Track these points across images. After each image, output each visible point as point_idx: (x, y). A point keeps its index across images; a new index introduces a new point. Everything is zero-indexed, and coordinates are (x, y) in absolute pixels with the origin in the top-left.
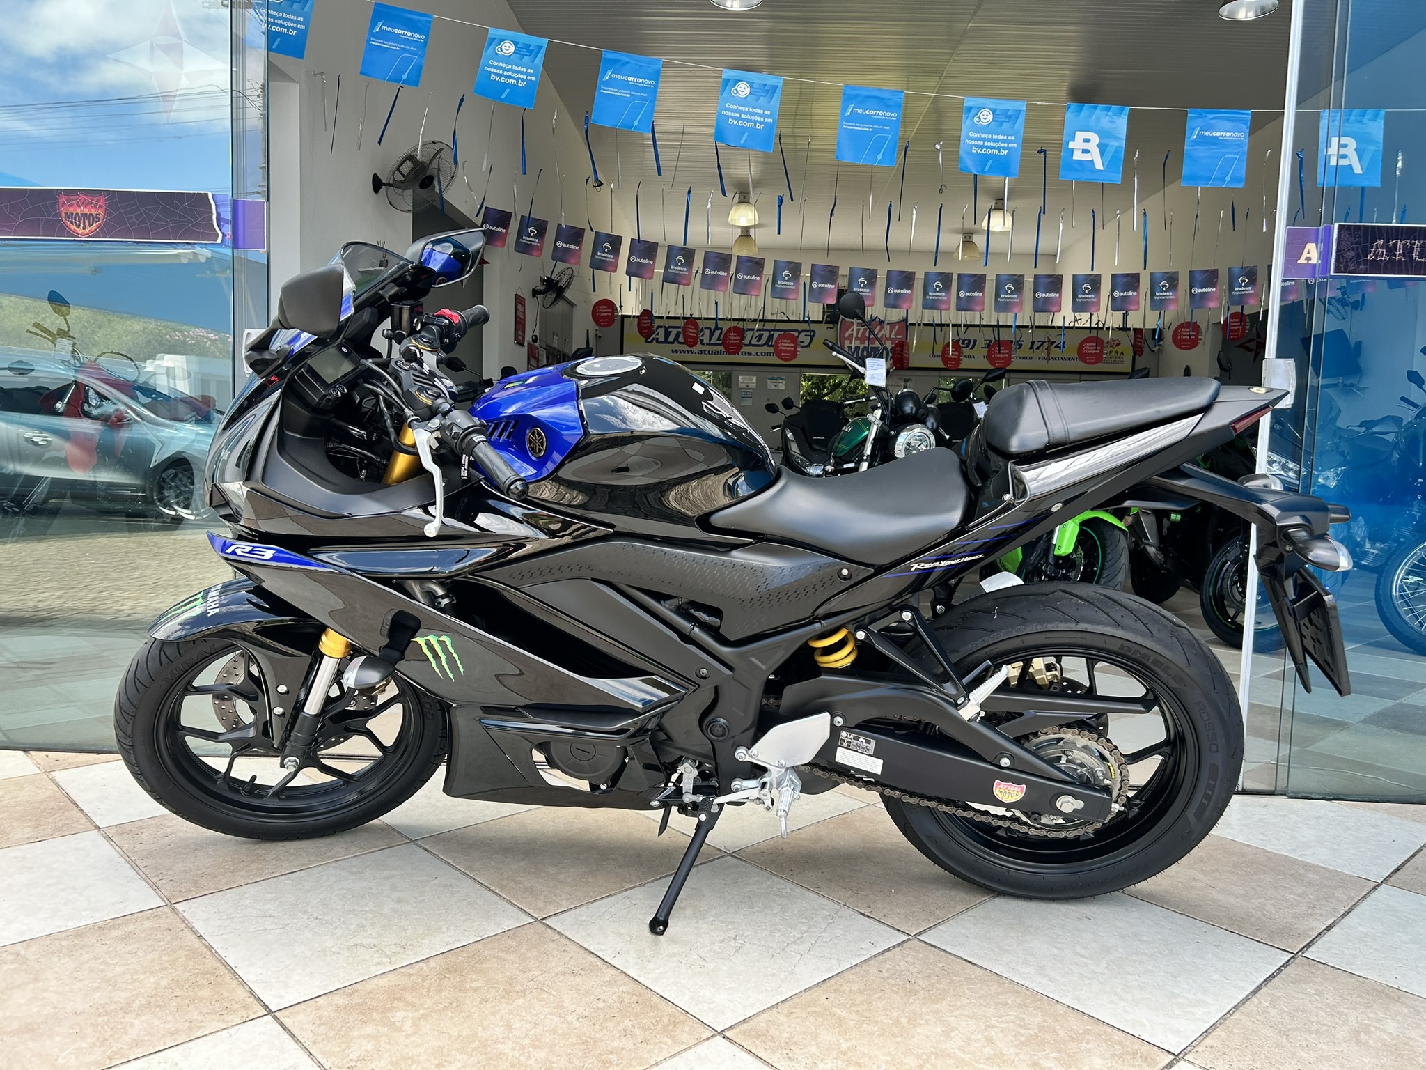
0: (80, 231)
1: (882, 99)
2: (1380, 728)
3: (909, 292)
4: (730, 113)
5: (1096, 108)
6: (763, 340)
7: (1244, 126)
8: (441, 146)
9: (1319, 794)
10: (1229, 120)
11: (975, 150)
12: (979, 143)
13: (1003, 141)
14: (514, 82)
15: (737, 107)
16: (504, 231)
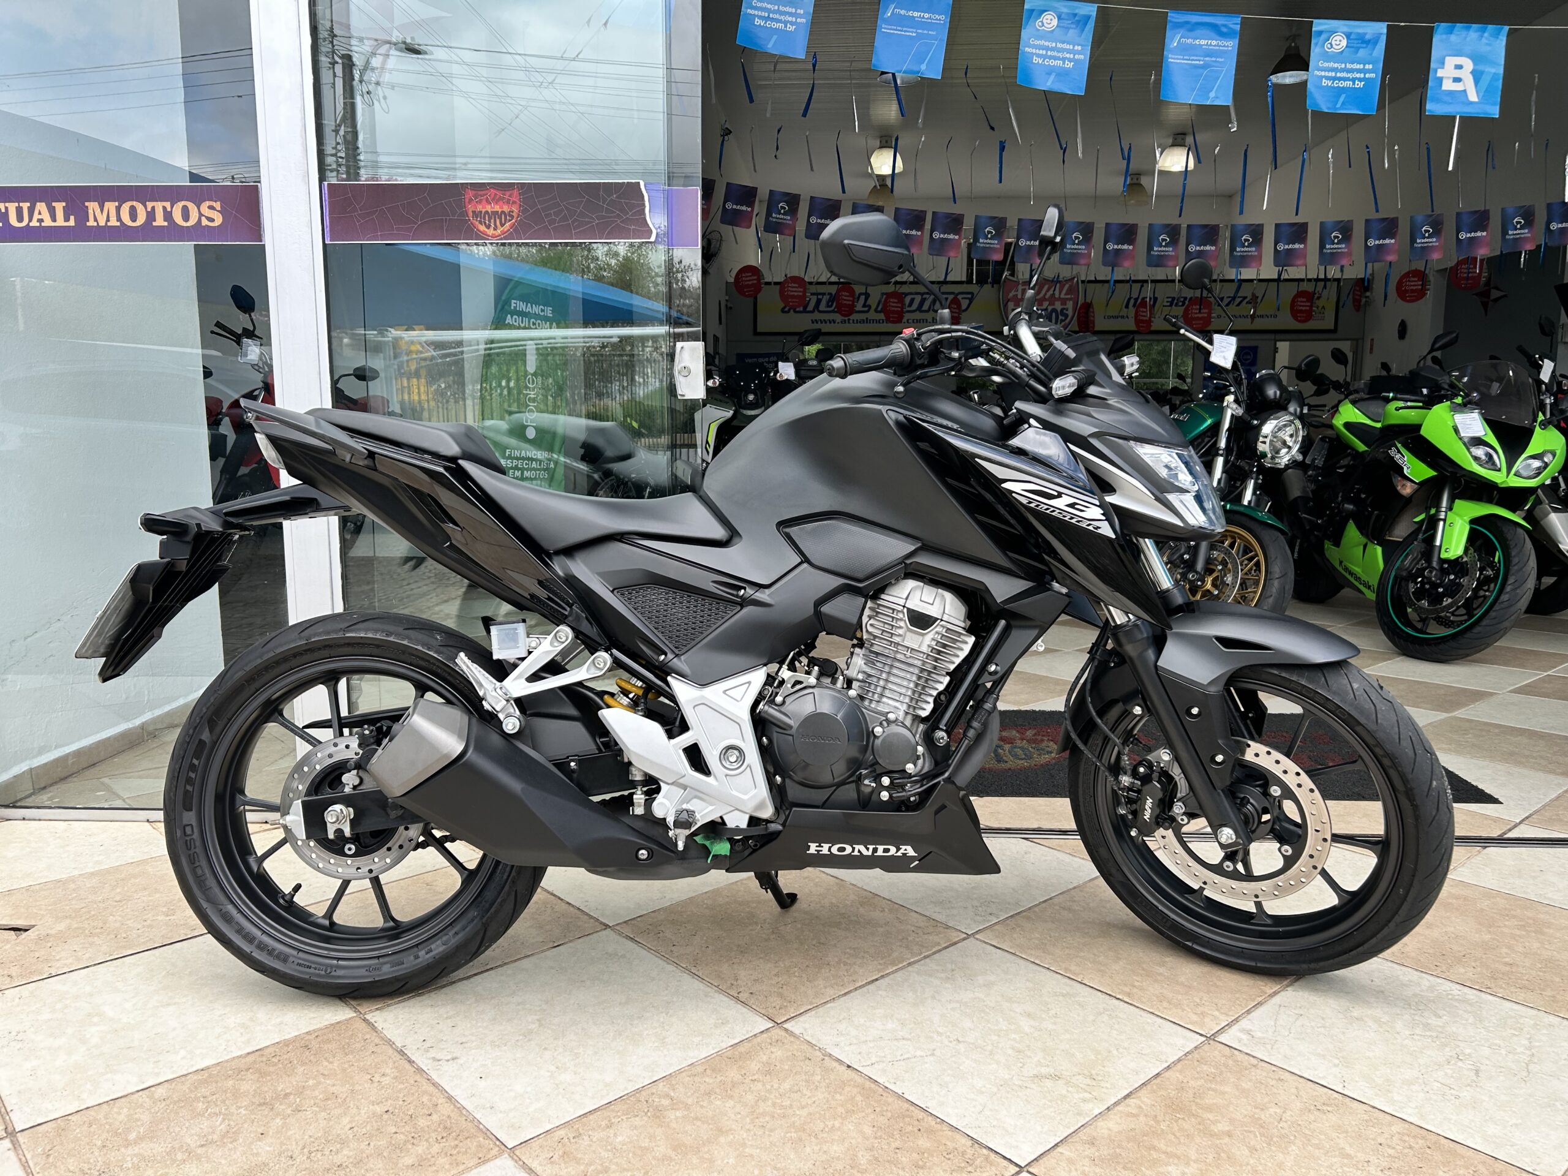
0: (491, 232)
1: (1212, 26)
3: (1131, 247)
4: (1034, 51)
5: (1470, 28)
11: (1325, 83)
12: (1330, 74)
13: (1359, 71)
14: (781, 26)
15: (1042, 42)
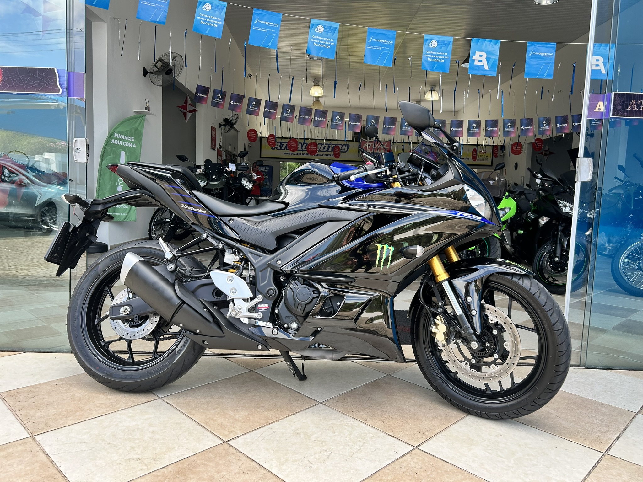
1: (386, 35)
2: (622, 332)
3: (394, 127)
4: (314, 40)
5: (485, 40)
6: (326, 149)
7: (553, 50)
8: (177, 55)
9: (601, 366)
10: (546, 47)
11: (429, 59)
12: (431, 56)
13: (442, 55)
14: (211, 24)
15: (317, 37)
16: (206, 96)
